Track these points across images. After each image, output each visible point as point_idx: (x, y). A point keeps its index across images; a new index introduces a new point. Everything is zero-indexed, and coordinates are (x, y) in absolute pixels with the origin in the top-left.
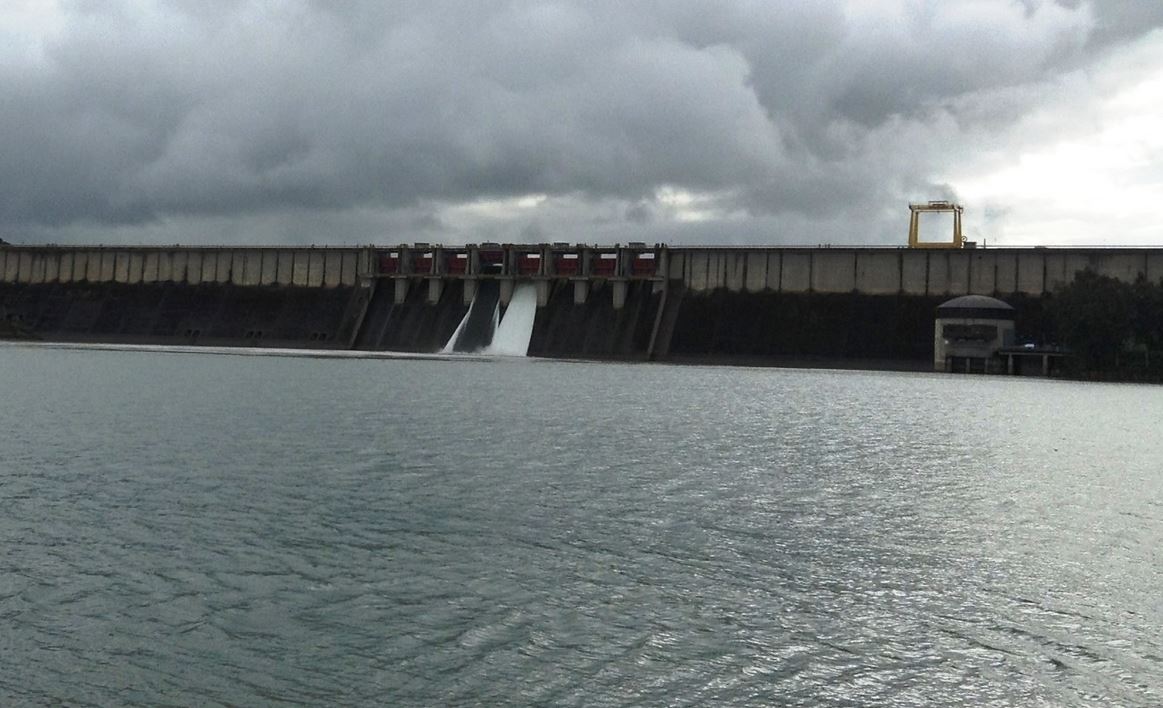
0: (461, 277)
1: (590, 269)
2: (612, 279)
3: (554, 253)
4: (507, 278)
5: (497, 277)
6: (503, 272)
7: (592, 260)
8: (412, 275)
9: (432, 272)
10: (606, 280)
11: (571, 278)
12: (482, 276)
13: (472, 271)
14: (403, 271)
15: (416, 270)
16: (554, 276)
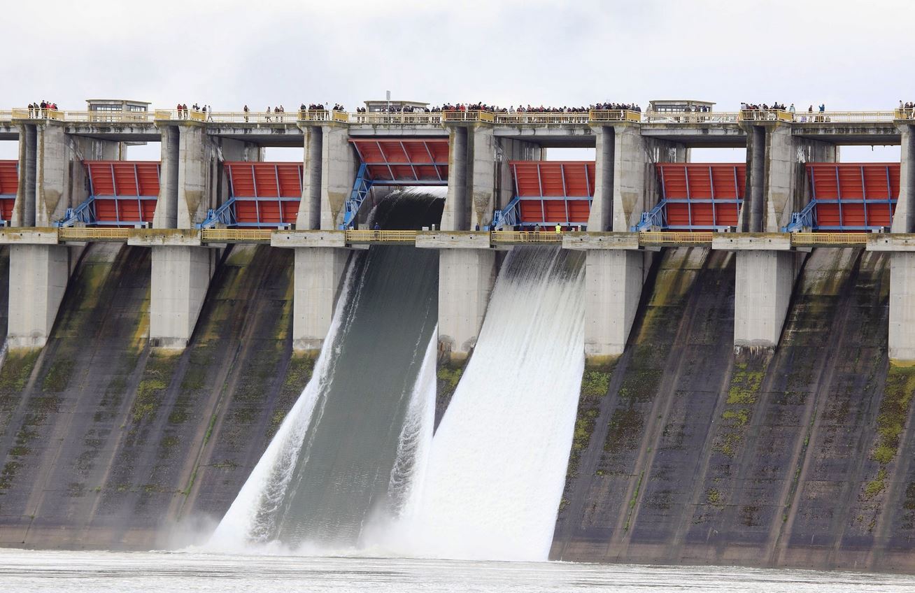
0: (279, 240)
1: (798, 204)
2: (882, 245)
3: (650, 142)
4: (464, 241)
5: (424, 240)
6: (449, 219)
7: (802, 171)
8: (79, 233)
9: (160, 218)
10: (860, 250)
11: (719, 244)
12: (364, 235)
13: (326, 216)
14: (42, 217)
15: (96, 213)
16: (656, 237)
